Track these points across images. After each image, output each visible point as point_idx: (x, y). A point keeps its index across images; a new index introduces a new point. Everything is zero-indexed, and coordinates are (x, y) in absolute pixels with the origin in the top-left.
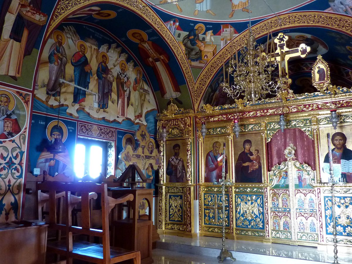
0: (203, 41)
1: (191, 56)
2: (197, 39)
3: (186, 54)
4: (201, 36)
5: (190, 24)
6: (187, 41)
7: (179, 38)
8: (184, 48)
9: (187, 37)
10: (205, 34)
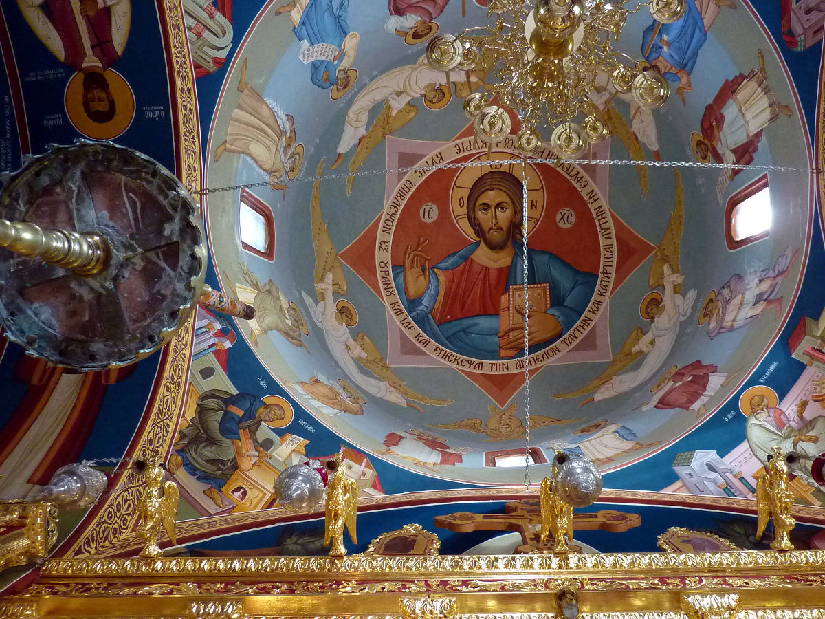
0: (262, 445)
1: (194, 454)
2: (249, 427)
3: (183, 436)
4: (264, 431)
5: (260, 379)
6: (216, 407)
7: (199, 376)
8: (191, 413)
9: (226, 396)
10: (281, 433)
